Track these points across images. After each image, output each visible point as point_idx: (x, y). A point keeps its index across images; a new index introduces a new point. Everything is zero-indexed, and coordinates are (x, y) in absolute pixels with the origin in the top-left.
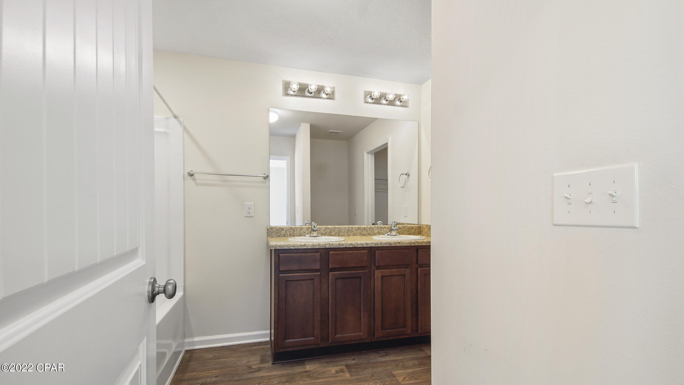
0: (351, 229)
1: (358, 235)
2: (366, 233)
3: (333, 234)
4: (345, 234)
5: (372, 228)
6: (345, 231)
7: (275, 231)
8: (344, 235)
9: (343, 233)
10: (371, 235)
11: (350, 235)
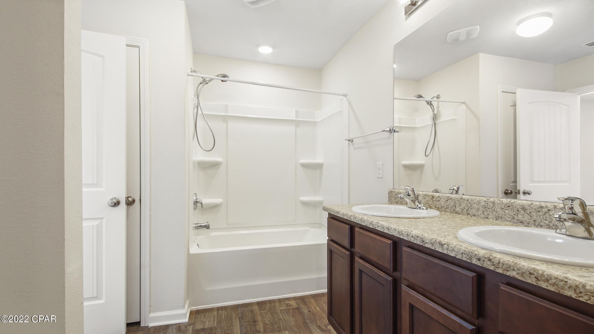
0: (491, 204)
1: (507, 221)
2: (526, 218)
3: (457, 209)
4: (480, 213)
5: (546, 210)
6: (478, 207)
7: (394, 196)
8: (476, 214)
9: (476, 211)
10: (541, 226)
11: (490, 217)
